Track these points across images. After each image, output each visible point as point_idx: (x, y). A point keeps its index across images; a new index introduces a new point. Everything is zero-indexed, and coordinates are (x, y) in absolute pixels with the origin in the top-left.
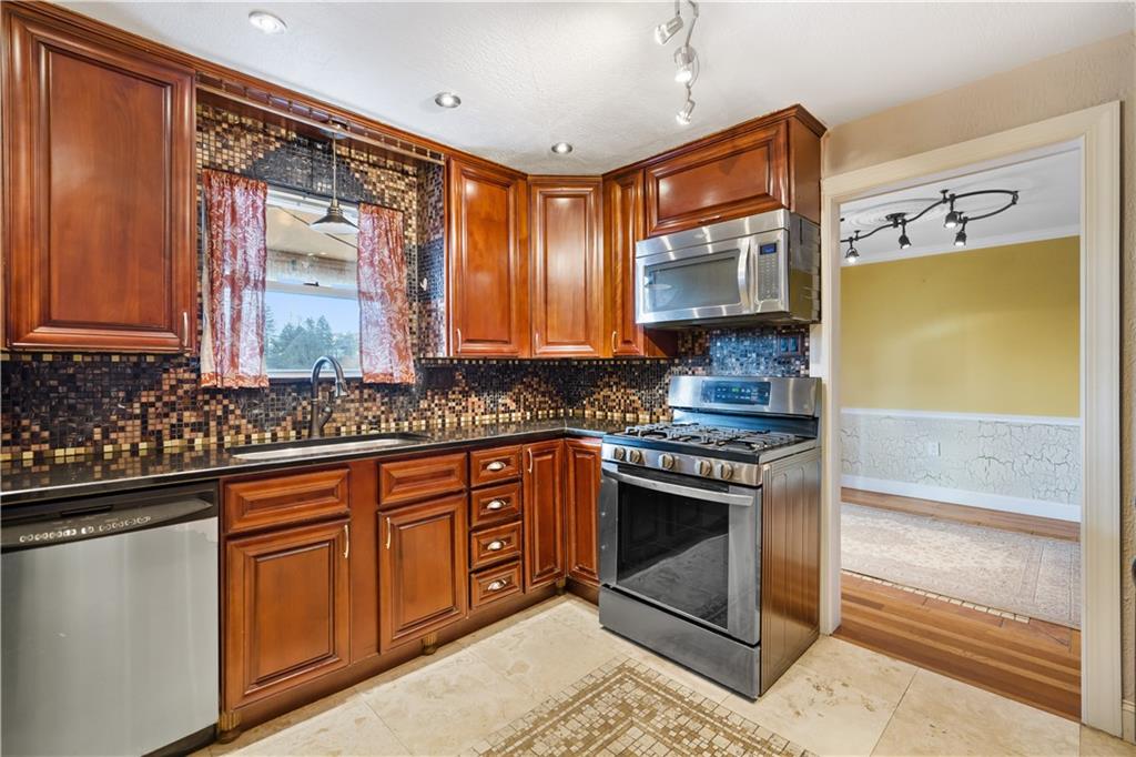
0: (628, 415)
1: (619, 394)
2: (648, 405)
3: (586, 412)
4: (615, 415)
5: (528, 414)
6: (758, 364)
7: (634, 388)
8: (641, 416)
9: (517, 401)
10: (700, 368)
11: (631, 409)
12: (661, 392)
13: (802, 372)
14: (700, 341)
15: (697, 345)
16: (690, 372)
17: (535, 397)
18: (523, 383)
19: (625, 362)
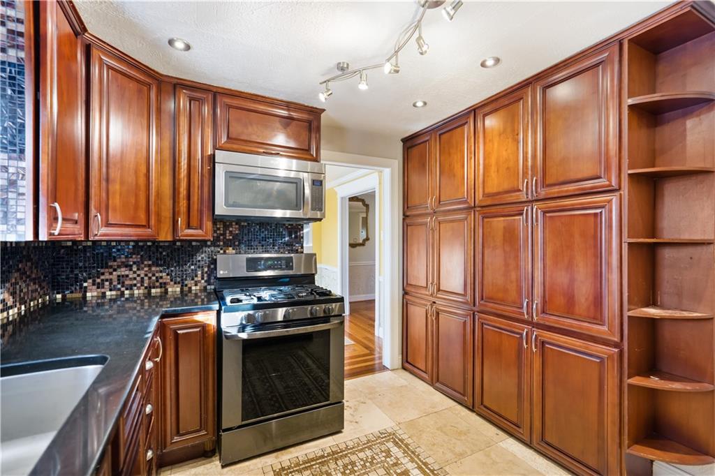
0: (153, 291)
1: (142, 273)
2: (178, 279)
3: (89, 294)
4: (136, 292)
5: (23, 307)
6: (273, 246)
7: (161, 266)
8: (170, 290)
9: (13, 294)
10: (231, 248)
11: (158, 284)
12: (193, 267)
13: (299, 250)
14: (231, 229)
15: (228, 232)
16: (222, 252)
17: (28, 285)
18: (19, 270)
19: (149, 244)
